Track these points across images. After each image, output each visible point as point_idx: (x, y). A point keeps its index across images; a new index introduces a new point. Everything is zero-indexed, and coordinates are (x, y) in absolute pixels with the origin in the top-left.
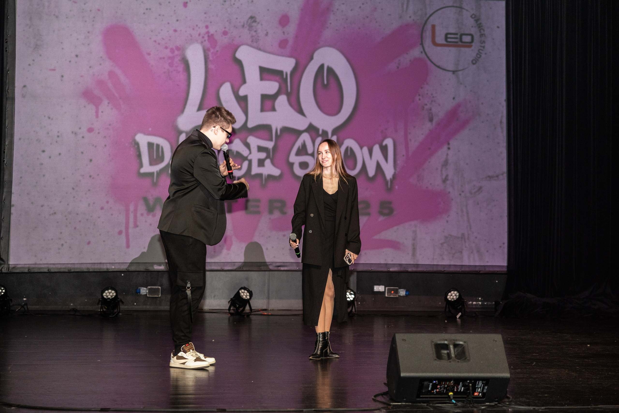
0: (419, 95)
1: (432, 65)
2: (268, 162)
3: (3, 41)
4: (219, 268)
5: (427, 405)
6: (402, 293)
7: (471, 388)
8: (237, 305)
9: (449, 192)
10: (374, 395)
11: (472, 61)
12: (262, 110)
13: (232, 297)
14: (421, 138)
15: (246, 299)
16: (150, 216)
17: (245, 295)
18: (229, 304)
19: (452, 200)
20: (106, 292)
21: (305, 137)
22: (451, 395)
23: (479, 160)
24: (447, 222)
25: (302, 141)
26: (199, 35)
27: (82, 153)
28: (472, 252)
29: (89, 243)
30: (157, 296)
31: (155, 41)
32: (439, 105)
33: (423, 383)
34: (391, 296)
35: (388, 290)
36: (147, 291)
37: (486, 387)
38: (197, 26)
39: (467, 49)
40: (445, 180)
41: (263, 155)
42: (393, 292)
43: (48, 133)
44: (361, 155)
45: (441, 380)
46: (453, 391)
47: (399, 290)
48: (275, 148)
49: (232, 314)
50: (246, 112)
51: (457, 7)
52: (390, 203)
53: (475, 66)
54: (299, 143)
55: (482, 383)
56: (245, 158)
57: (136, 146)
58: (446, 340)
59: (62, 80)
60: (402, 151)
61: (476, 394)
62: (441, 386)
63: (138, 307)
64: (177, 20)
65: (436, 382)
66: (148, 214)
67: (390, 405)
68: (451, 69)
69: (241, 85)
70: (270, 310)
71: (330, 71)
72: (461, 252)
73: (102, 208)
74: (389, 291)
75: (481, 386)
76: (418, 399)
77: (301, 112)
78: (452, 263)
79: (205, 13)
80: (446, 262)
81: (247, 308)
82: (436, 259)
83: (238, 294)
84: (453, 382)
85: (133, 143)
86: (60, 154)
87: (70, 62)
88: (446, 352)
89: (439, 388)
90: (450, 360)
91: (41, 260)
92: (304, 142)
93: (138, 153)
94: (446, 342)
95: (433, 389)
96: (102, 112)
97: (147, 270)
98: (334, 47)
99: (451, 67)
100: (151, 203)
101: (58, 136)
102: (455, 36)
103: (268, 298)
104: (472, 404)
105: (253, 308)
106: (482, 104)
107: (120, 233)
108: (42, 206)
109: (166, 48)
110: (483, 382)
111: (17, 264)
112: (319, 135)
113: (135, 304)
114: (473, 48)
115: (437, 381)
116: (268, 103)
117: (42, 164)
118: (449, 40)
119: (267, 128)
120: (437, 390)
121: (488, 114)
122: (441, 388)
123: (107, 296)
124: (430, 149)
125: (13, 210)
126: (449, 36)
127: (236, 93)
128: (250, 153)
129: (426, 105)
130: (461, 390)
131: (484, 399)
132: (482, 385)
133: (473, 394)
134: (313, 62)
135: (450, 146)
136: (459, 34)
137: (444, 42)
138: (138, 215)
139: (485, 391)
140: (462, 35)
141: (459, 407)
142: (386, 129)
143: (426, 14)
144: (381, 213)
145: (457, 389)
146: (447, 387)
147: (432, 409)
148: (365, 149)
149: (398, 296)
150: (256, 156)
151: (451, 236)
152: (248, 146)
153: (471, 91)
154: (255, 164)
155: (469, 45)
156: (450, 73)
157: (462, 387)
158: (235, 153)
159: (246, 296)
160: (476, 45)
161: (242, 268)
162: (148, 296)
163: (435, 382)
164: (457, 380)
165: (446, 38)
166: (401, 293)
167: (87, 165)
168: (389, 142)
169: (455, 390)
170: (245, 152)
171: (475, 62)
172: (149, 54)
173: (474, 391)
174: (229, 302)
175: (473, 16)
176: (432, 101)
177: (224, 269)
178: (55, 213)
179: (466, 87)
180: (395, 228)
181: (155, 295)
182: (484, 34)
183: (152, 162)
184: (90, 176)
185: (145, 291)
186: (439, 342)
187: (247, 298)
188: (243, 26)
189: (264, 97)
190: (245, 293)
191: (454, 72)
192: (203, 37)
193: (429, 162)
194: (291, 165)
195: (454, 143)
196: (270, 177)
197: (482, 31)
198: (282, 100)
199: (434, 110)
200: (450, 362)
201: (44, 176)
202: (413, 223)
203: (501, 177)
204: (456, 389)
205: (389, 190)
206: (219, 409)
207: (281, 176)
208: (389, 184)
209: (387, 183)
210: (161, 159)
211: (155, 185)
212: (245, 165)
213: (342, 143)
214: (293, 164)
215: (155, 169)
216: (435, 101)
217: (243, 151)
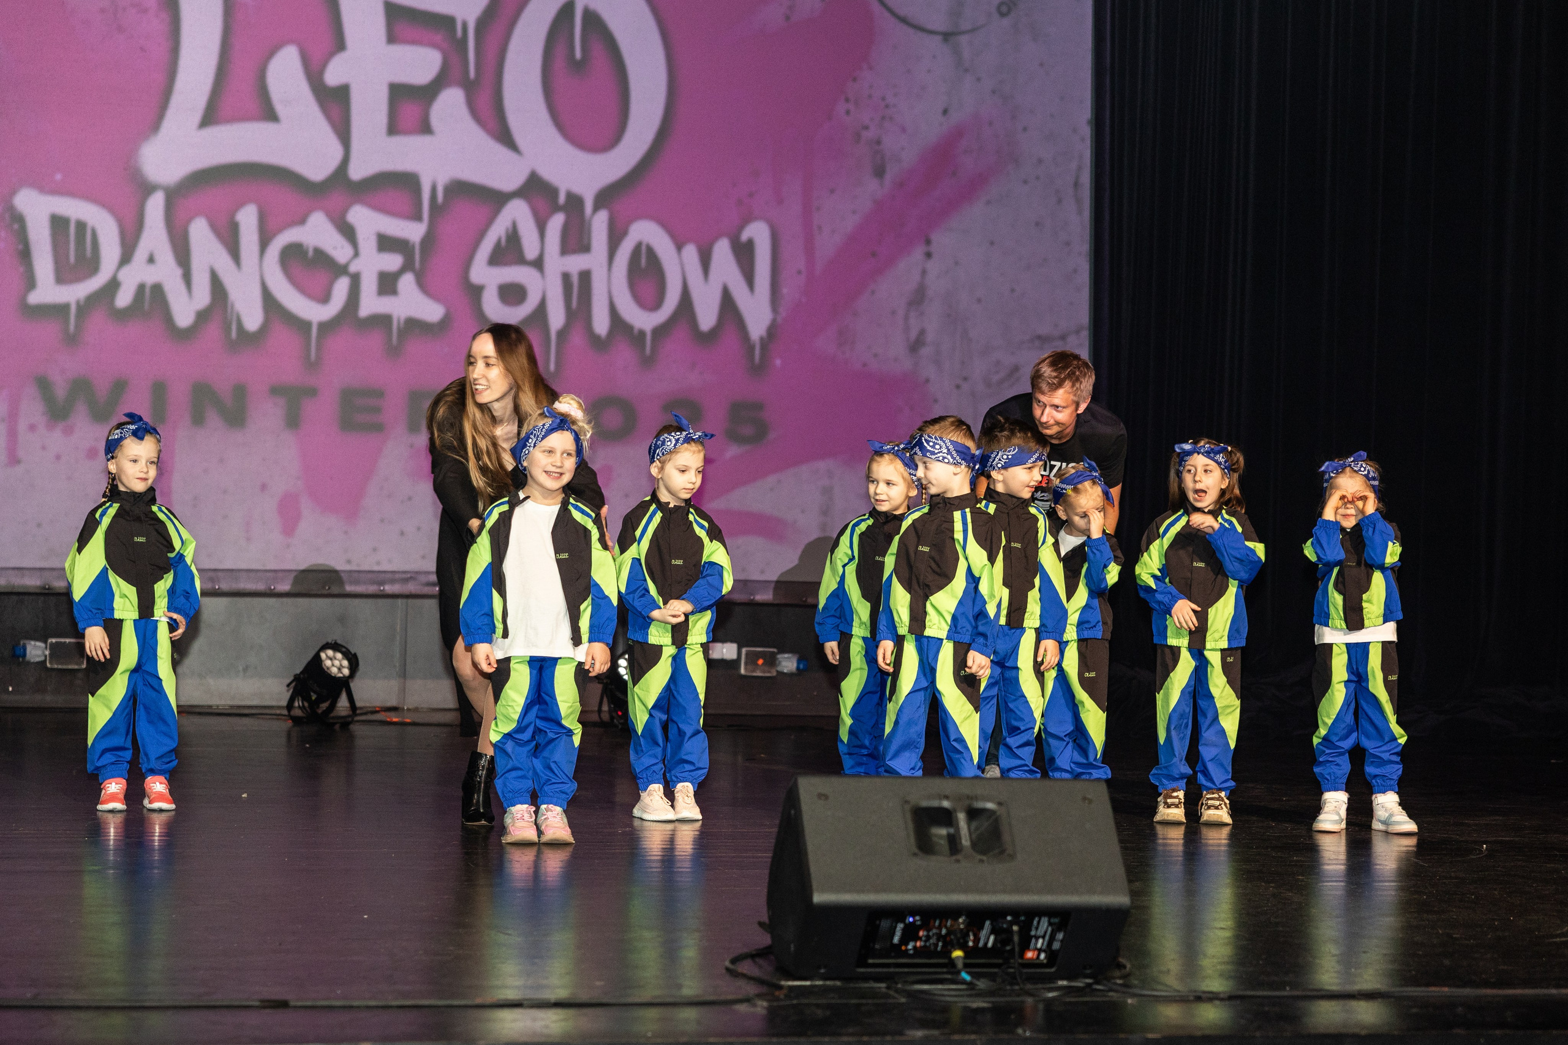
0: (847, 100)
1: (887, 14)
2: (407, 282)
4: (260, 587)
5: (888, 988)
6: (788, 663)
7: (1016, 938)
8: (312, 694)
9: (927, 381)
10: (732, 956)
11: (999, 7)
12: (393, 129)
13: (298, 672)
14: (849, 223)
15: (340, 678)
16: (57, 434)
17: (336, 667)
18: (288, 691)
19: (936, 401)
21: (518, 212)
22: (958, 957)
23: (1013, 290)
25: (508, 224)
30: (76, 667)
32: (904, 130)
33: (878, 922)
34: (755, 674)
35: (747, 654)
36: (47, 652)
37: (1060, 936)
40: (915, 346)
41: (392, 262)
42: (760, 662)
44: (678, 269)
45: (930, 914)
46: (963, 946)
47: (779, 656)
48: (428, 241)
49: (296, 720)
50: (343, 131)
52: (758, 407)
53: (1006, 22)
54: (497, 231)
55: (1050, 924)
56: (341, 270)
57: (16, 226)
58: (946, 797)
60: (795, 258)
61: (1030, 955)
62: (928, 931)
63: (18, 697)
65: (915, 921)
66: (50, 426)
67: (781, 988)
68: (939, 28)
69: (331, 55)
70: (408, 710)
71: (593, 20)
74: (752, 659)
75: (1046, 932)
76: (862, 970)
77: (505, 137)
81: (343, 702)
83: (316, 661)
84: (964, 920)
85: (7, 216)
88: (943, 831)
89: (923, 939)
90: (959, 857)
92: (514, 226)
93: (20, 247)
94: (946, 804)
95: (904, 940)
97: (47, 591)
99: (938, 21)
100: (60, 392)
103: (403, 675)
104: (1018, 984)
105: (358, 704)
106: (1025, 129)
110: (1052, 920)
112: (556, 208)
113: (10, 689)
115: (918, 918)
116: (410, 111)
119: (407, 182)
120: (918, 944)
121: (1040, 161)
122: (928, 938)
124: (874, 254)
127: (315, 77)
128: (356, 254)
129: (866, 128)
130: (986, 944)
131: (1053, 970)
132: (1050, 929)
133: (1022, 954)
135: (934, 248)
138: (22, 426)
139: (1056, 946)
141: (981, 994)
142: (751, 195)
144: (733, 436)
145: (977, 940)
146: (949, 933)
147: (903, 1000)
148: (691, 252)
149: (775, 674)
150: (372, 263)
152: (348, 232)
153: (994, 92)
154: (369, 285)
156: (937, 40)
157: (991, 933)
158: (311, 253)
159: (339, 669)
161: (329, 588)
162: (48, 665)
163: (911, 920)
164: (977, 915)
166: (784, 663)
168: (758, 233)
169: (971, 944)
170: (340, 251)
171: (1005, 8)
173: (1025, 946)
174: (288, 686)
176: (883, 118)
177: (276, 591)
179: (979, 79)
180: (771, 479)
181: (70, 663)
183: (64, 274)
185: (39, 652)
186: (925, 804)
187: (342, 673)
189: (399, 93)
190: (335, 659)
191: (947, 36)
193: (873, 292)
194: (476, 292)
195: (943, 240)
196: (413, 325)
198: (452, 100)
199: (889, 144)
200: (958, 861)
202: (822, 465)
203: (1073, 339)
204: (974, 941)
205: (758, 370)
206: (268, 1001)
207: (445, 324)
208: (757, 352)
209: (751, 348)
210: (89, 264)
211: (72, 340)
212: (341, 288)
213: (625, 233)
214: (481, 288)
215: (73, 293)
216: (891, 119)
217: (335, 249)
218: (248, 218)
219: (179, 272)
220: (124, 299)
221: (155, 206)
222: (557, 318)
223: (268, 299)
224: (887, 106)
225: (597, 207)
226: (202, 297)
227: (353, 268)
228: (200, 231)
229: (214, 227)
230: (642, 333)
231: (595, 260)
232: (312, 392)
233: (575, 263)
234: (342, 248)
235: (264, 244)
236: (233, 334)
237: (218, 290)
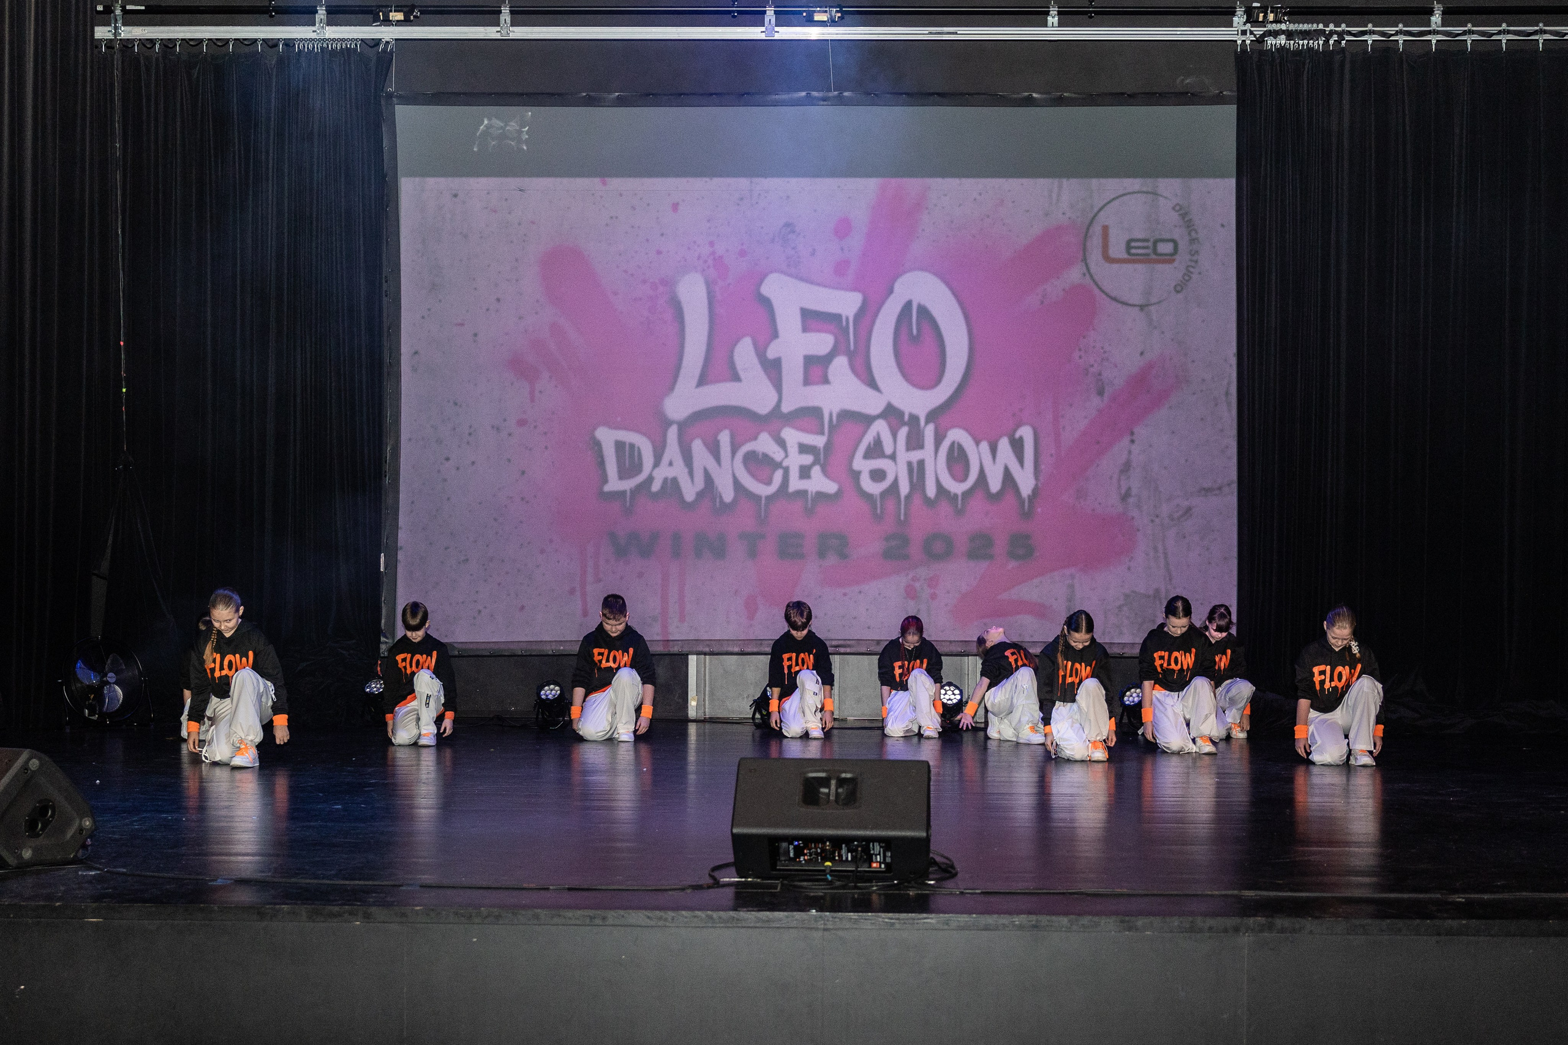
0: (1080, 350)
1: (1103, 295)
2: (816, 471)
3: (381, 278)
4: (737, 648)
9: (1133, 518)
11: (1175, 287)
12: (807, 382)
14: (1082, 424)
16: (621, 564)
18: (750, 709)
19: (1138, 530)
20: (547, 688)
21: (880, 427)
24: (1129, 569)
25: (875, 434)
26: (699, 258)
27: (509, 461)
29: (523, 608)
31: (626, 271)
32: (1116, 366)
38: (695, 242)
39: (1166, 267)
40: (1125, 497)
41: (808, 459)
43: (454, 429)
44: (977, 456)
48: (828, 446)
49: (757, 726)
50: (778, 386)
51: (1147, 193)
52: (1027, 537)
53: (1180, 296)
54: (869, 438)
56: (778, 465)
57: (596, 448)
59: (475, 341)
60: (1049, 447)
64: (662, 235)
66: (617, 560)
68: (1137, 303)
69: (771, 340)
71: (923, 311)
73: (542, 551)
77: (872, 384)
79: (709, 221)
80: (1128, 638)
82: (1110, 633)
85: (591, 442)
86: (473, 463)
87: (488, 310)
92: (878, 434)
93: (599, 459)
96: (541, 392)
98: (930, 272)
99: (1137, 299)
100: (622, 541)
101: (470, 434)
102: (1146, 244)
106: (1193, 361)
107: (572, 591)
108: (446, 548)
109: (644, 282)
112: (904, 424)
114: (1176, 264)
116: (816, 371)
117: (445, 480)
118: (1133, 251)
119: (815, 412)
121: (1203, 380)
123: (547, 696)
124: (1098, 443)
125: (401, 555)
126: (1133, 244)
127: (761, 354)
128: (787, 456)
129: (1092, 366)
134: (892, 297)
135: (1134, 438)
136: (1152, 240)
137: (1126, 256)
138: (602, 559)
140: (1155, 242)
142: (1021, 410)
143: (1092, 207)
144: (1012, 555)
148: (984, 446)
150: (795, 461)
151: (1137, 592)
152: (782, 443)
153: (1173, 340)
154: (794, 474)
155: (1169, 259)
156: (1137, 309)
158: (760, 457)
160: (1182, 258)
165: (1128, 247)
167: (517, 480)
168: (1026, 433)
170: (777, 454)
171: (1179, 289)
172: (616, 294)
174: (753, 705)
175: (1178, 208)
176: (1103, 359)
177: (744, 651)
179: (1163, 333)
180: (1036, 581)
182: (1197, 239)
183: (623, 475)
184: (523, 499)
188: (773, 241)
189: (810, 361)
191: (1142, 307)
192: (706, 262)
193: (1098, 465)
194: (856, 475)
195: (1141, 431)
196: (820, 495)
197: (1193, 234)
198: (840, 363)
199: (1106, 375)
201: (448, 499)
202: (1067, 571)
203: (1226, 490)
205: (1027, 515)
207: (839, 493)
208: (1026, 504)
209: (1022, 502)
210: (637, 468)
211: (628, 511)
212: (778, 476)
213: (945, 436)
214: (859, 473)
215: (628, 485)
216: (1108, 360)
217: (774, 453)
218: (724, 438)
219: (686, 470)
220: (656, 487)
221: (672, 433)
222: (904, 488)
223: (737, 484)
224: (1105, 352)
225: (927, 422)
226: (700, 483)
227: (785, 464)
228: (698, 446)
229: (706, 444)
230: (956, 495)
231: (926, 453)
232: (762, 536)
233: (915, 456)
234: (779, 452)
235: (734, 452)
236: (718, 504)
237: (709, 479)
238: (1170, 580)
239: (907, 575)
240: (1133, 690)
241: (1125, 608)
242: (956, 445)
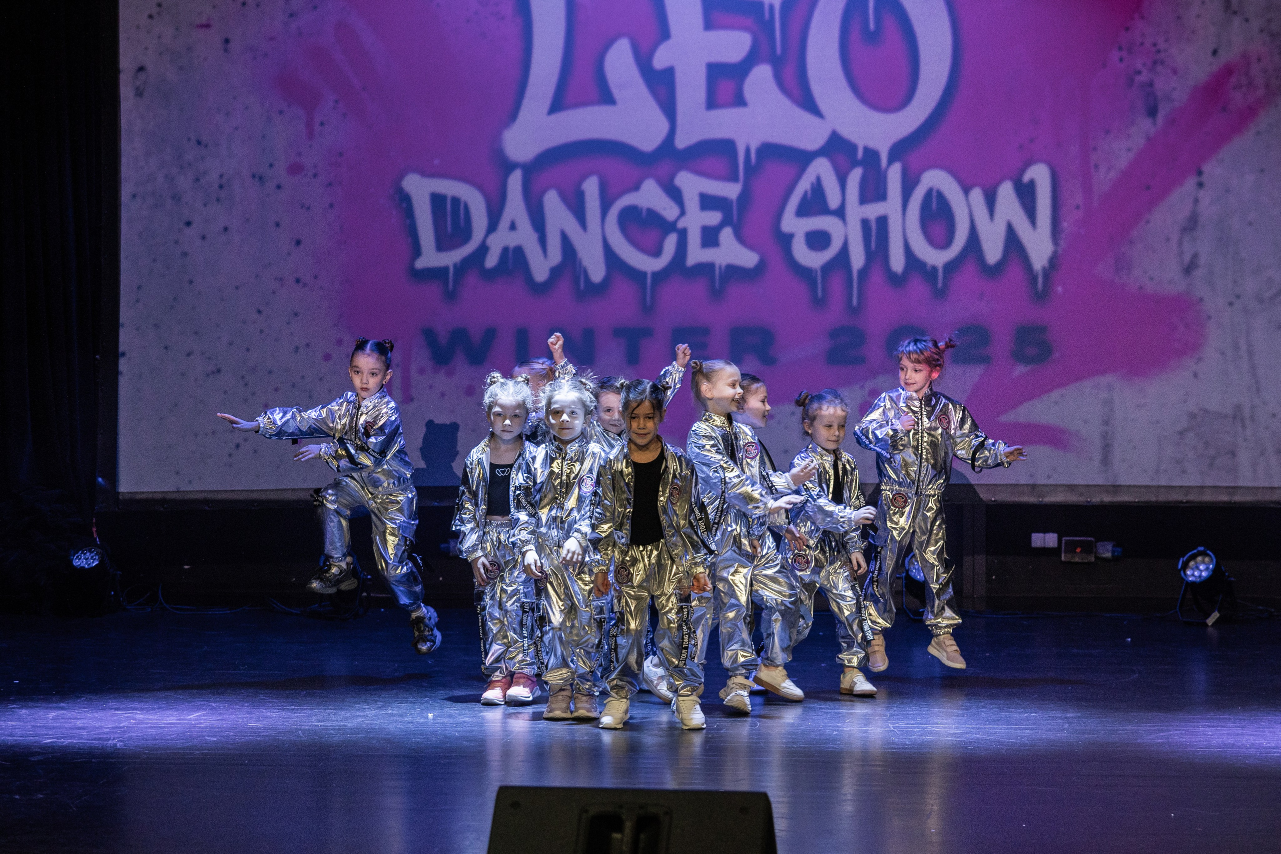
0: (1120, 48)
2: (727, 235)
6: (1106, 551)
9: (1201, 300)
12: (712, 104)
14: (1123, 160)
16: (441, 375)
19: (1209, 318)
21: (822, 168)
24: (1195, 375)
25: (813, 179)
27: (278, 225)
28: (1262, 454)
32: (1175, 72)
34: (1073, 560)
35: (1066, 543)
40: (1189, 269)
41: (713, 218)
42: (1079, 550)
43: (198, 180)
44: (966, 211)
47: (1097, 544)
48: (745, 197)
50: (669, 107)
52: (1041, 330)
54: (804, 185)
56: (668, 227)
57: (404, 205)
59: (226, 50)
60: (1074, 197)
66: (435, 370)
69: (659, 43)
72: (1233, 453)
73: (327, 357)
74: (1071, 547)
77: (808, 103)
78: (1209, 482)
80: (1192, 479)
82: (1166, 471)
85: (397, 196)
86: (226, 229)
91: (190, 482)
92: (818, 179)
93: (408, 221)
96: (322, 124)
100: (443, 341)
101: (221, 187)
108: (189, 355)
111: (137, 493)
112: (855, 164)
116: (726, 86)
117: (185, 254)
119: (725, 148)
124: (1148, 188)
125: (123, 365)
127: (644, 64)
128: (683, 213)
129: (1139, 73)
135: (1205, 178)
138: (414, 369)
142: (1032, 141)
144: (1019, 357)
148: (977, 195)
149: (1093, 560)
150: (696, 220)
151: (1206, 411)
152: (675, 195)
153: (1262, 31)
154: (694, 239)
158: (644, 215)
166: (1101, 551)
167: (289, 254)
168: (1039, 174)
170: (670, 211)
176: (1155, 63)
178: (219, 371)
179: (1247, 20)
180: (1055, 395)
183: (443, 244)
184: (298, 281)
189: (716, 72)
193: (1148, 222)
194: (786, 240)
195: (1212, 169)
196: (733, 272)
198: (762, 74)
199: (1161, 86)
201: (191, 282)
202: (1104, 380)
205: (1041, 297)
207: (760, 268)
208: (1040, 280)
209: (1034, 278)
210: (464, 234)
211: (451, 296)
212: (670, 243)
213: (917, 182)
214: (790, 236)
215: (451, 258)
216: (1162, 63)
217: (665, 209)
218: (591, 187)
219: (534, 236)
220: (491, 261)
221: (515, 181)
222: (858, 259)
223: (610, 256)
224: (1159, 51)
225: (891, 161)
226: (555, 256)
228: (552, 201)
229: (564, 198)
230: (934, 269)
231: (891, 207)
232: (647, 332)
233: (873, 211)
234: (671, 208)
236: (582, 284)
237: (568, 248)
238: (1258, 390)
239: (862, 387)
240: (1199, 559)
241: (1191, 435)
242: (934, 194)
